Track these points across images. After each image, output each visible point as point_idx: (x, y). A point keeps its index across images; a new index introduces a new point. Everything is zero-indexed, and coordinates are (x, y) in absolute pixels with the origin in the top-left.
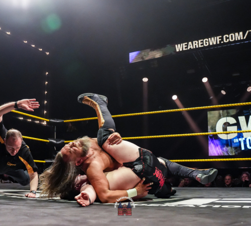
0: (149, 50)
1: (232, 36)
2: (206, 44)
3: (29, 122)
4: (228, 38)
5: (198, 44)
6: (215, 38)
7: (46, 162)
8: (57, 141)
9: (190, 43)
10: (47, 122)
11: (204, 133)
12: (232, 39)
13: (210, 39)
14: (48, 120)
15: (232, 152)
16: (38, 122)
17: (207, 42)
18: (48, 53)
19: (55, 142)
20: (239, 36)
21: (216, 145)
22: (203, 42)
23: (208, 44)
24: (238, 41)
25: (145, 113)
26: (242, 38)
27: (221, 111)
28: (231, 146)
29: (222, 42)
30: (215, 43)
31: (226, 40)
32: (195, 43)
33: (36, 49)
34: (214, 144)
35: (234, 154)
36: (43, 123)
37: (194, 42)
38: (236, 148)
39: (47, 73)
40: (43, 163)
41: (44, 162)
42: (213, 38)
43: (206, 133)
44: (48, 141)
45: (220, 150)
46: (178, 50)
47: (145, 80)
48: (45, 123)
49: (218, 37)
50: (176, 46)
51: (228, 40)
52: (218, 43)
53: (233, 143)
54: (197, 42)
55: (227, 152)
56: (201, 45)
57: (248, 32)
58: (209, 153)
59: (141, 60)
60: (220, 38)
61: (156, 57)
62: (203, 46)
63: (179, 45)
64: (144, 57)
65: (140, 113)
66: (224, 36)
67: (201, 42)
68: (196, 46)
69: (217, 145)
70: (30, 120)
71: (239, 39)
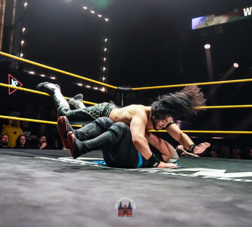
0: (213, 16)
3: (88, 89)
16: (97, 88)
18: (107, 20)
33: (95, 15)
39: (106, 40)
46: (246, 15)
47: (207, 46)
48: (103, 90)
50: (244, 10)
59: (205, 26)
61: (222, 22)
63: (248, 9)
64: (208, 23)
70: (89, 87)
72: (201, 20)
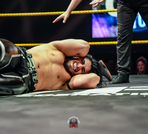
11: (87, 11)
21: (102, 25)
34: (100, 23)
43: (90, 11)
55: (115, 33)
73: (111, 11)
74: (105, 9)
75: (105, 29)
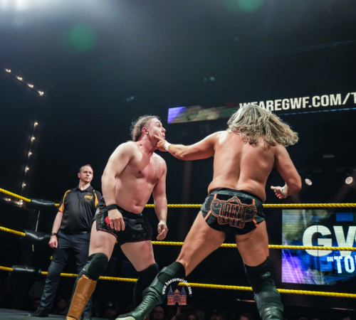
0: (199, 107)
1: (325, 98)
2: (286, 106)
4: (320, 101)
5: (274, 105)
6: (300, 99)
7: (14, 271)
8: (38, 236)
9: (262, 103)
10: (24, 201)
11: (277, 246)
12: (325, 103)
13: (291, 100)
14: (29, 200)
15: (320, 280)
16: (10, 200)
17: (288, 105)
18: (41, 93)
19: (35, 236)
20: (335, 100)
21: (294, 266)
22: (281, 103)
23: (288, 107)
24: (334, 107)
25: (186, 205)
26: (340, 103)
27: (304, 211)
28: (319, 270)
29: (310, 106)
30: (299, 107)
31: (316, 104)
32: (270, 104)
33: (24, 84)
34: (292, 264)
35: (323, 283)
36: (18, 203)
37: (268, 102)
38: (326, 273)
39: (37, 124)
40: (8, 271)
41: (11, 269)
42: (296, 99)
43: (281, 246)
44: (24, 234)
45: (301, 274)
48: (21, 203)
49: (304, 99)
50: (241, 104)
51: (319, 104)
52: (304, 106)
53: (321, 265)
54: (272, 102)
55: (312, 278)
56: (279, 107)
57: (349, 94)
58: (283, 278)
59: (186, 121)
60: (306, 100)
62: (280, 109)
64: (191, 117)
65: (179, 205)
66: (314, 98)
67: (279, 103)
68: (270, 108)
69: (296, 267)
71: (336, 104)
72: (181, 112)
73: (309, 249)
74: (302, 244)
75: (299, 273)
